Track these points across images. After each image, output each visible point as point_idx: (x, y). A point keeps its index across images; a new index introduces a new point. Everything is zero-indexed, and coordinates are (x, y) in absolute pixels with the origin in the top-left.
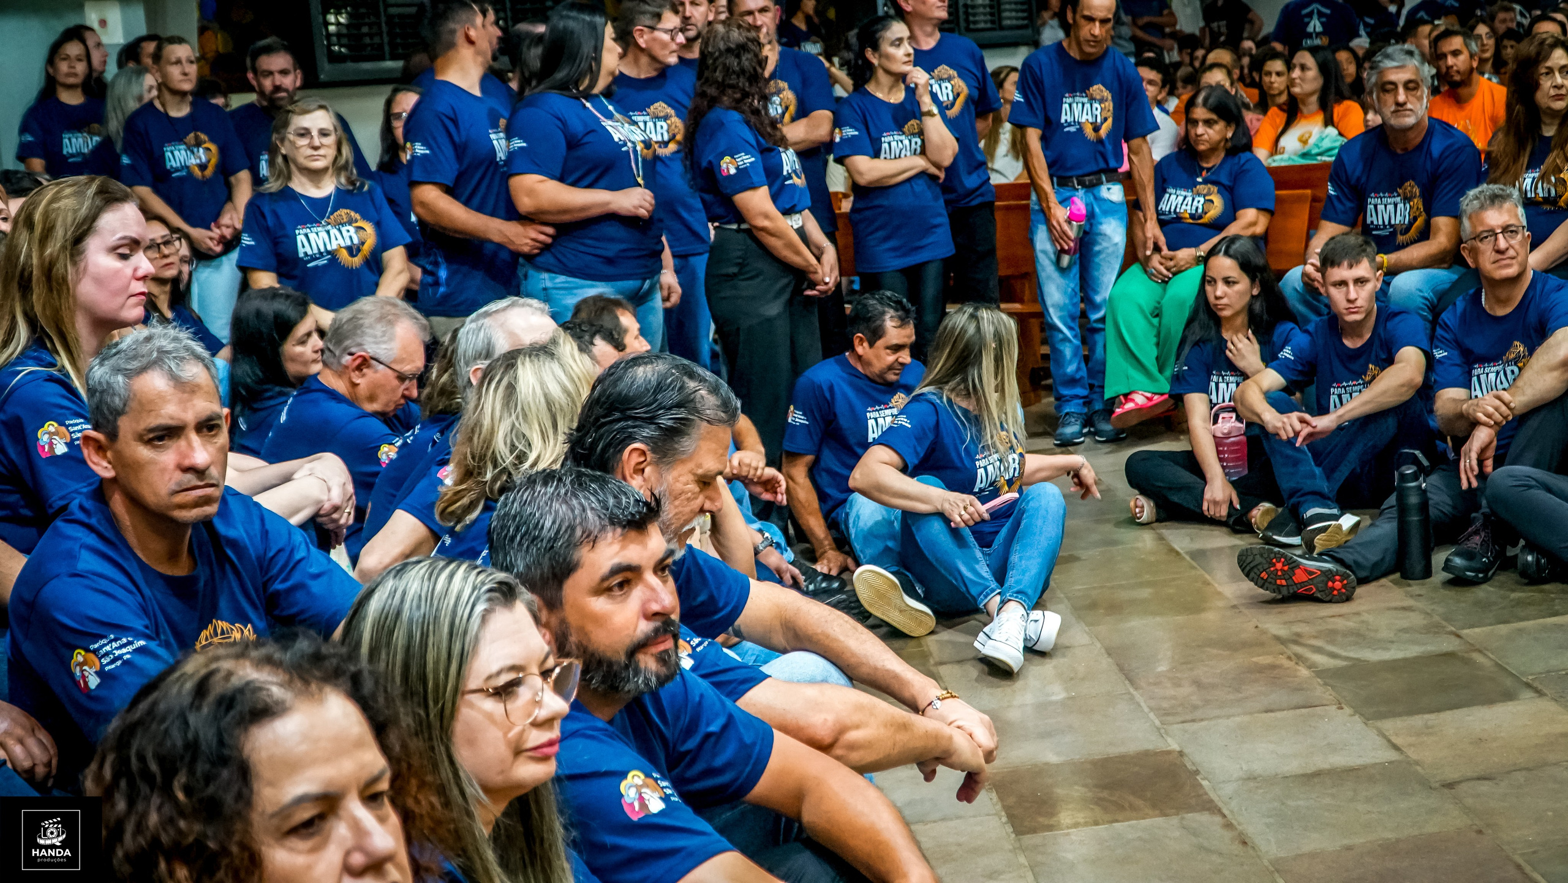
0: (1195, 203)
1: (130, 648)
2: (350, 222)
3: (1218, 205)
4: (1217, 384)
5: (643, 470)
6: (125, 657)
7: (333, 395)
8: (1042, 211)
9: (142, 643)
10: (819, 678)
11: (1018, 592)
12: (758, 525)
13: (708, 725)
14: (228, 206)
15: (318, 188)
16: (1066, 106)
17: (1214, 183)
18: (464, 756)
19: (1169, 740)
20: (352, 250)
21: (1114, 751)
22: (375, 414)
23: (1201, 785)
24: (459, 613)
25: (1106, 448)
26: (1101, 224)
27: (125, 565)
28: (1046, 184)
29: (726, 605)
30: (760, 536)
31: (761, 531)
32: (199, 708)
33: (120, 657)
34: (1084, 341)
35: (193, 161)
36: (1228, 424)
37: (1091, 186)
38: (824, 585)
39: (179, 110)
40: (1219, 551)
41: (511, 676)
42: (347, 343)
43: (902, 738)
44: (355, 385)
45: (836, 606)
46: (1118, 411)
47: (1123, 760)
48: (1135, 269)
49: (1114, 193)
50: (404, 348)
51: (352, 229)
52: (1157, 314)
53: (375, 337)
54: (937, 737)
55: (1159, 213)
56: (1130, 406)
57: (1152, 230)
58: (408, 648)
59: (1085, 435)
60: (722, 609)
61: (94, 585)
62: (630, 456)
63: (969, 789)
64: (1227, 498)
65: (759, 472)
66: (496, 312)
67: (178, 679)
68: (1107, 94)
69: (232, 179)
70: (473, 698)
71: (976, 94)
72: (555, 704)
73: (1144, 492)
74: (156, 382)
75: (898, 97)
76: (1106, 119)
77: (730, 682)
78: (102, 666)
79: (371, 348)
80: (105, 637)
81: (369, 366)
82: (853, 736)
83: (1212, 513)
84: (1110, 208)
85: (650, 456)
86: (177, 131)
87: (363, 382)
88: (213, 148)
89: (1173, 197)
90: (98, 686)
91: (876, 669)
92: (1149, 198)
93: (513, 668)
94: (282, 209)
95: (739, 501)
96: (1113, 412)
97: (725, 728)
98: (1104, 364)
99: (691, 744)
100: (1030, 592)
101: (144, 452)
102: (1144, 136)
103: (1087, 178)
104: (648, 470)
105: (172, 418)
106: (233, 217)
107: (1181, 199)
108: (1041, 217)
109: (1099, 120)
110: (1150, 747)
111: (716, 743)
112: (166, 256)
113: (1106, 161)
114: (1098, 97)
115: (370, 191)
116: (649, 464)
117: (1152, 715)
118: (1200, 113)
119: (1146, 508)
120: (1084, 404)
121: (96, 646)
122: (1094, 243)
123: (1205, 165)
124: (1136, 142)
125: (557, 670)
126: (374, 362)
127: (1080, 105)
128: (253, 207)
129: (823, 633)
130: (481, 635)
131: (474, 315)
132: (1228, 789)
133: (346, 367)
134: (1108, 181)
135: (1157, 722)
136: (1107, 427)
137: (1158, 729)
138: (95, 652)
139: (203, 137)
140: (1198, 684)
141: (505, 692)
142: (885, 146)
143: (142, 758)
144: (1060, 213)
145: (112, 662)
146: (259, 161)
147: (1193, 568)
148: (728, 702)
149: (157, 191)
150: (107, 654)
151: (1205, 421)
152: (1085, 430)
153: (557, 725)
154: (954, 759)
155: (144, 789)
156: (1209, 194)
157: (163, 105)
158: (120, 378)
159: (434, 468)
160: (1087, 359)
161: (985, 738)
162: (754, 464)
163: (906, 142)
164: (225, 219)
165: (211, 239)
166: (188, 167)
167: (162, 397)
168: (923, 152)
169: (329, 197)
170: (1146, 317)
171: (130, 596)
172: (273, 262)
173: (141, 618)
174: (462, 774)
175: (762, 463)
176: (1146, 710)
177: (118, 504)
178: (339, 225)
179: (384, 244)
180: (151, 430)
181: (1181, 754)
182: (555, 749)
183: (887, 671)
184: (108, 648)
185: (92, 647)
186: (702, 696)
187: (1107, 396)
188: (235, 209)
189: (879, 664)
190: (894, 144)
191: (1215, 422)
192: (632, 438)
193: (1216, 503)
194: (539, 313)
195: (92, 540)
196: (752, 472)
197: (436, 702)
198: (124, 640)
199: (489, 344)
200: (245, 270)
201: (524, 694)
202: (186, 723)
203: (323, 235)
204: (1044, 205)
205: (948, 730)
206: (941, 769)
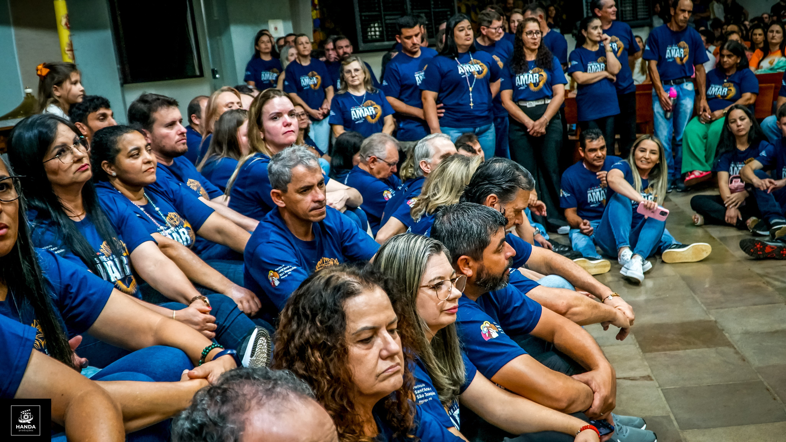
0: (723, 91)
1: (290, 270)
2: (372, 105)
3: (733, 90)
4: (733, 168)
5: (494, 205)
6: (289, 273)
7: (364, 172)
8: (657, 95)
9: (295, 268)
10: (561, 286)
11: (640, 251)
12: (534, 225)
13: (515, 304)
14: (325, 101)
15: (359, 92)
16: (668, 51)
17: (732, 82)
18: (421, 312)
19: (711, 316)
20: (373, 117)
21: (686, 320)
22: (381, 179)
23: (725, 336)
24: (419, 256)
25: (681, 194)
26: (682, 100)
27: (289, 238)
28: (659, 83)
29: (522, 256)
30: (534, 229)
31: (535, 227)
32: (326, 290)
33: (287, 273)
34: (673, 150)
35: (311, 83)
36: (737, 183)
37: (679, 83)
38: (562, 249)
39: (306, 62)
40: (732, 238)
41: (439, 281)
42: (368, 152)
43: (596, 311)
44: (371, 169)
45: (567, 257)
46: (687, 178)
47: (690, 323)
48: (695, 119)
49: (689, 87)
50: (390, 153)
51: (372, 108)
52: (706, 137)
53: (378, 149)
54: (610, 312)
55: (707, 95)
56: (692, 176)
57: (704, 103)
58: (399, 269)
59: (672, 189)
60: (520, 258)
61: (277, 246)
62: (489, 198)
63: (622, 334)
64: (736, 215)
65: (535, 202)
66: (430, 139)
67: (318, 278)
68: (686, 45)
69: (326, 89)
70: (425, 289)
71: (628, 47)
72: (456, 292)
73: (699, 212)
74: (300, 169)
75: (596, 48)
76: (685, 56)
77: (524, 286)
78: (280, 277)
79: (377, 155)
80: (281, 266)
81: (376, 161)
82: (574, 310)
83: (729, 221)
84: (687, 93)
85: (497, 200)
86: (305, 71)
87: (375, 167)
88: (319, 77)
89: (713, 88)
90: (279, 285)
91: (584, 282)
92: (703, 90)
93: (440, 278)
94: (345, 101)
95: (527, 215)
96: (685, 179)
97: (522, 304)
98: (681, 159)
99: (509, 310)
100: (645, 252)
101: (299, 197)
102: (702, 64)
103: (677, 81)
104: (495, 205)
105: (309, 183)
106: (327, 105)
107: (717, 89)
108: (657, 98)
109: (683, 56)
110: (702, 318)
111: (518, 310)
112: (303, 120)
113: (686, 73)
114: (682, 46)
115: (379, 93)
116: (497, 203)
117: (702, 305)
118: (725, 52)
119: (700, 219)
120: (673, 176)
121: (278, 269)
122: (680, 108)
123: (728, 74)
124: (698, 66)
125: (457, 279)
126: (378, 160)
127: (675, 50)
128: (334, 100)
129: (562, 268)
130: (427, 264)
131: (421, 140)
132: (737, 337)
133: (368, 162)
134: (686, 81)
135: (705, 308)
136: (682, 185)
137: (706, 311)
138: (277, 271)
139: (315, 73)
140: (723, 293)
141: (436, 287)
142: (589, 67)
143: (304, 308)
144: (665, 95)
145: (284, 275)
146: (337, 82)
147: (721, 244)
148: (523, 295)
149: (299, 95)
150: (282, 272)
151: (726, 183)
152: (673, 187)
153: (457, 300)
154: (617, 322)
155: (304, 320)
156: (730, 86)
157: (300, 61)
158: (287, 169)
159: (406, 200)
160: (674, 157)
161: (630, 314)
162: (533, 199)
163: (599, 66)
164: (324, 106)
165: (319, 114)
166: (309, 85)
167: (305, 175)
168: (606, 69)
169: (363, 96)
170: (700, 138)
171: (290, 249)
172: (342, 122)
173: (294, 258)
174: (419, 319)
175: (536, 198)
176: (700, 303)
177: (286, 216)
178: (367, 106)
179: (384, 114)
180: (302, 188)
181: (716, 322)
182: (457, 310)
183: (589, 283)
184: (282, 270)
185: (276, 270)
186: (512, 292)
187: (683, 171)
188: (328, 101)
189: (586, 280)
190: (593, 67)
191: (731, 182)
192: (491, 192)
193: (731, 218)
194: (447, 139)
195: (275, 229)
196: (532, 202)
197: (410, 290)
198: (288, 267)
199: (427, 151)
200: (331, 125)
201: (444, 288)
202: (322, 295)
203: (361, 110)
204: (658, 92)
205: (615, 310)
206: (611, 326)
